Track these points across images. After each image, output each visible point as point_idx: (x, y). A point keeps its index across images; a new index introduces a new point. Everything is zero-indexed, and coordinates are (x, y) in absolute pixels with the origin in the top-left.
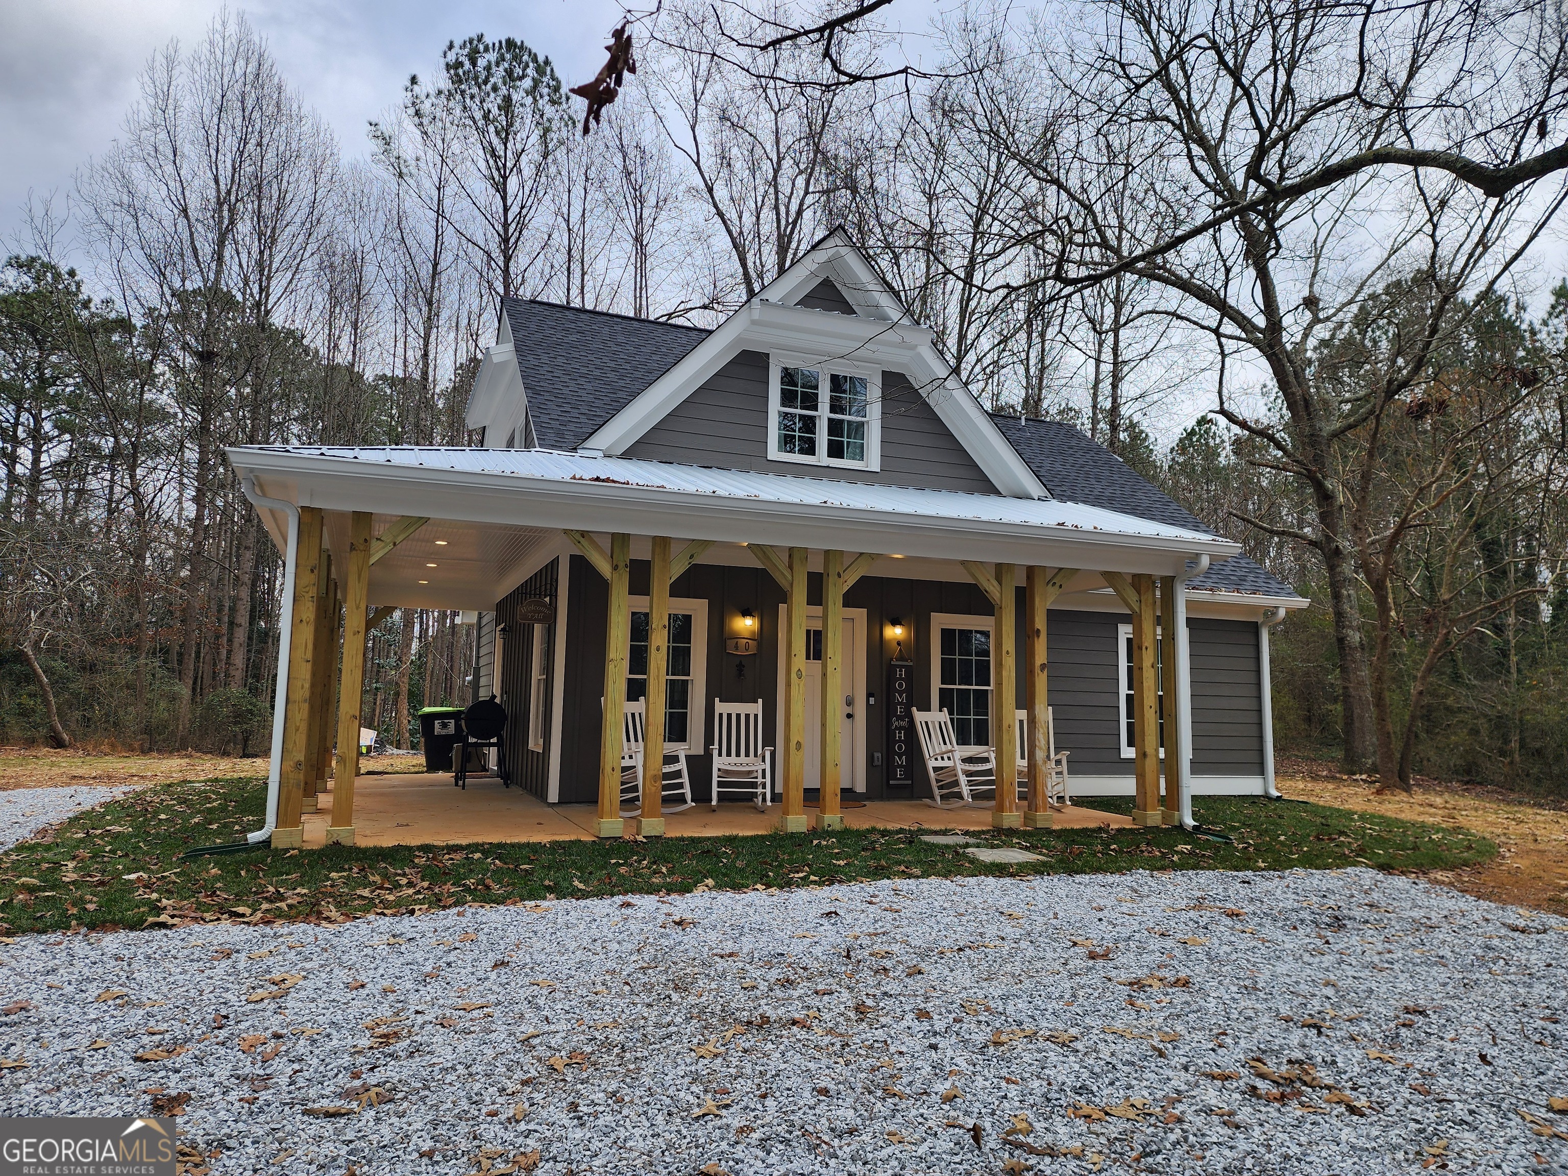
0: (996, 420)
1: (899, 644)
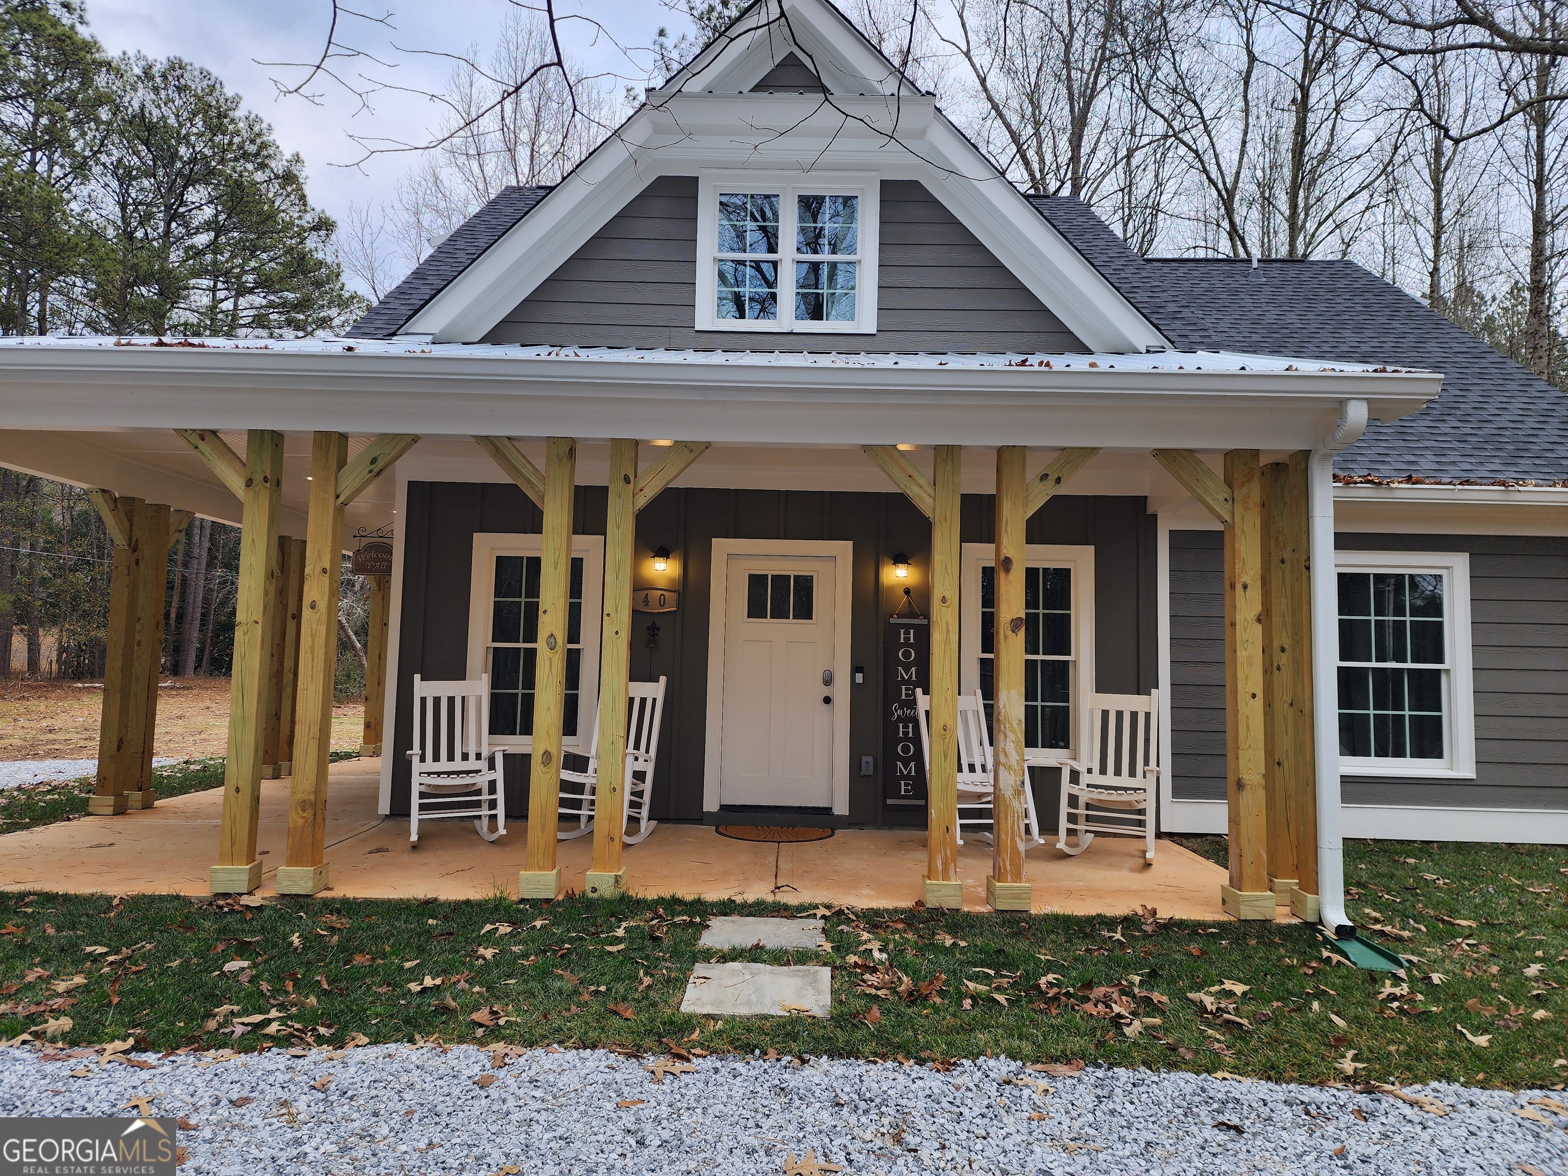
0: (1036, 202)
1: (907, 592)
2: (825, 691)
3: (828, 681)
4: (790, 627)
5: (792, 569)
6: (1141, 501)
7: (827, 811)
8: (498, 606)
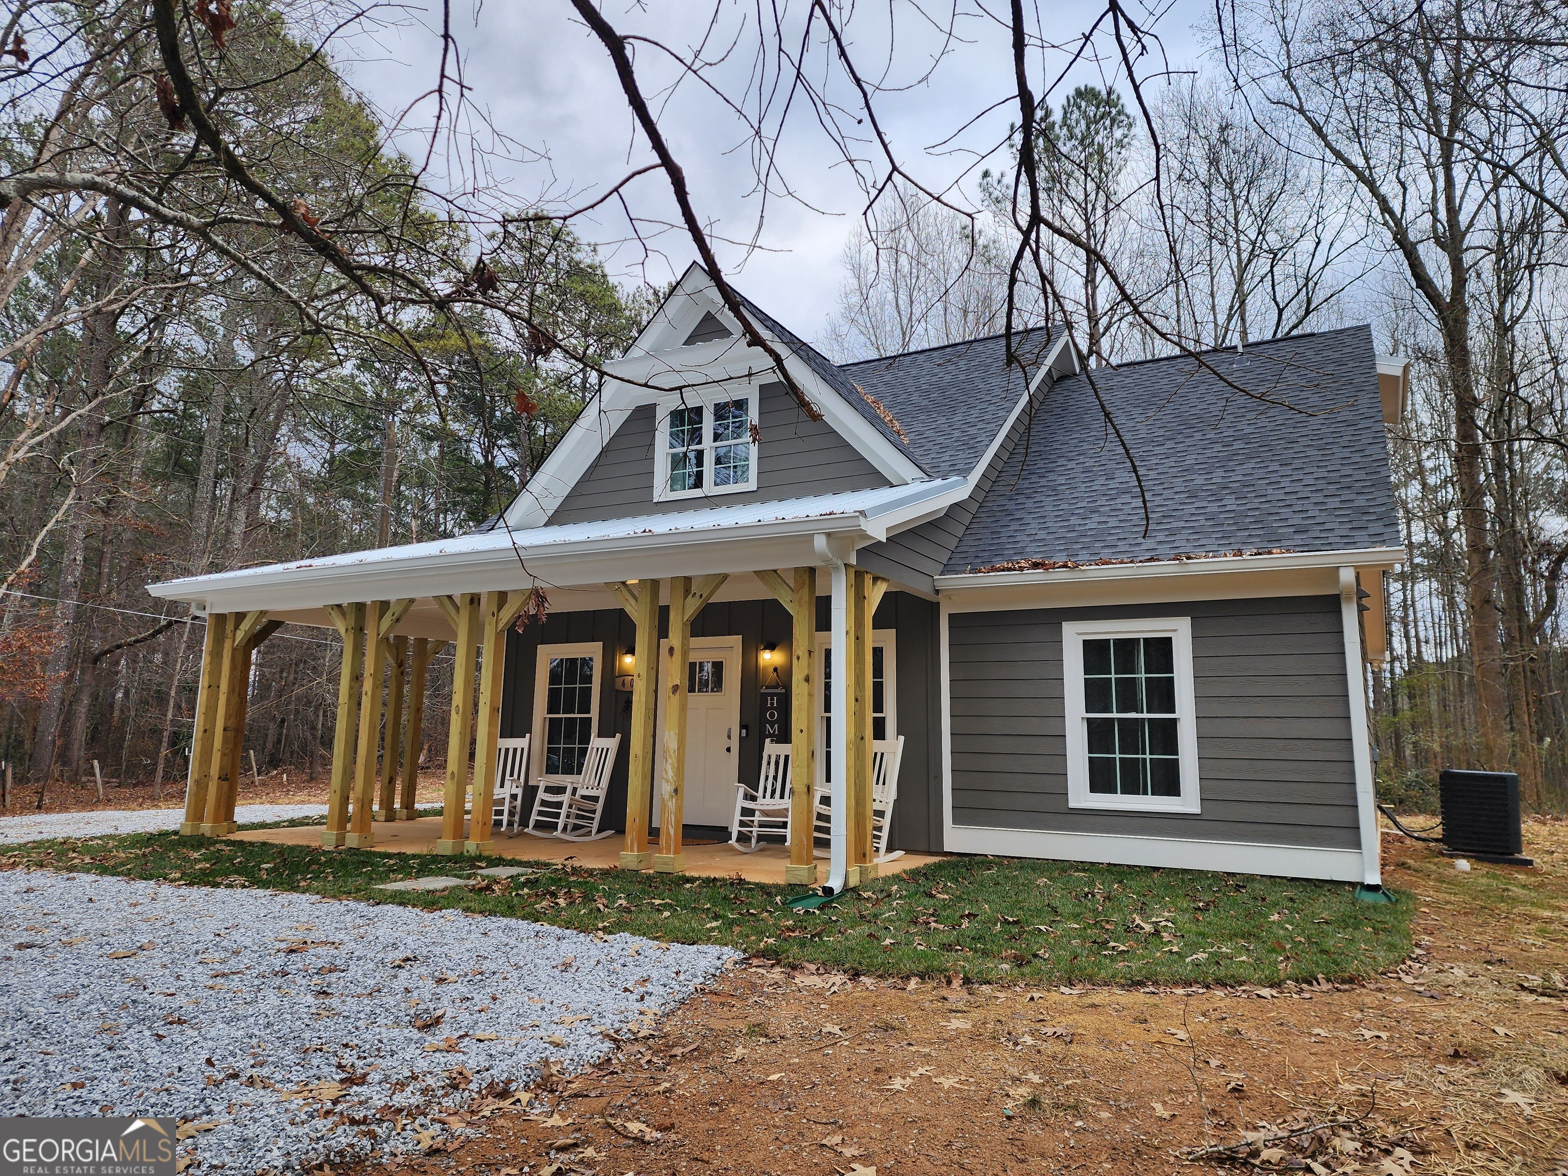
1: (775, 670)
2: (726, 743)
3: (728, 736)
4: (709, 698)
5: (710, 657)
8: (551, 691)
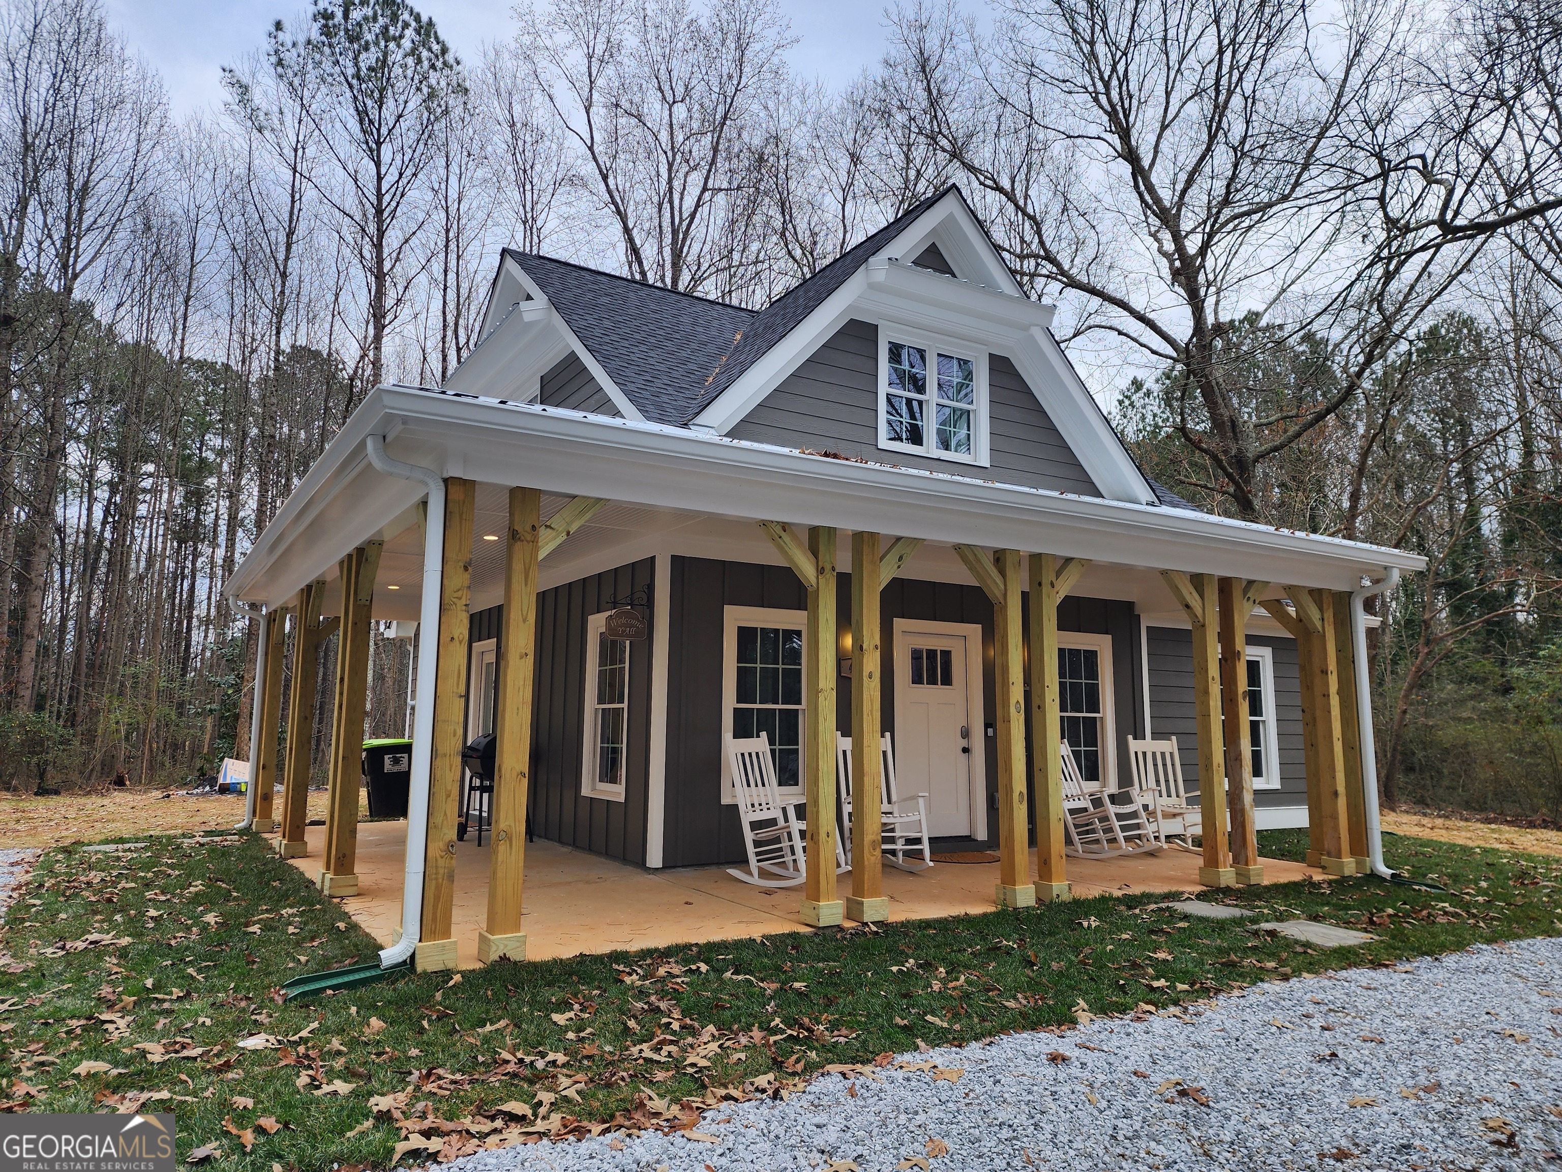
2: (964, 743)
3: (966, 734)
4: (938, 691)
5: (938, 645)
6: (1130, 605)
7: (968, 839)
8: (740, 670)
